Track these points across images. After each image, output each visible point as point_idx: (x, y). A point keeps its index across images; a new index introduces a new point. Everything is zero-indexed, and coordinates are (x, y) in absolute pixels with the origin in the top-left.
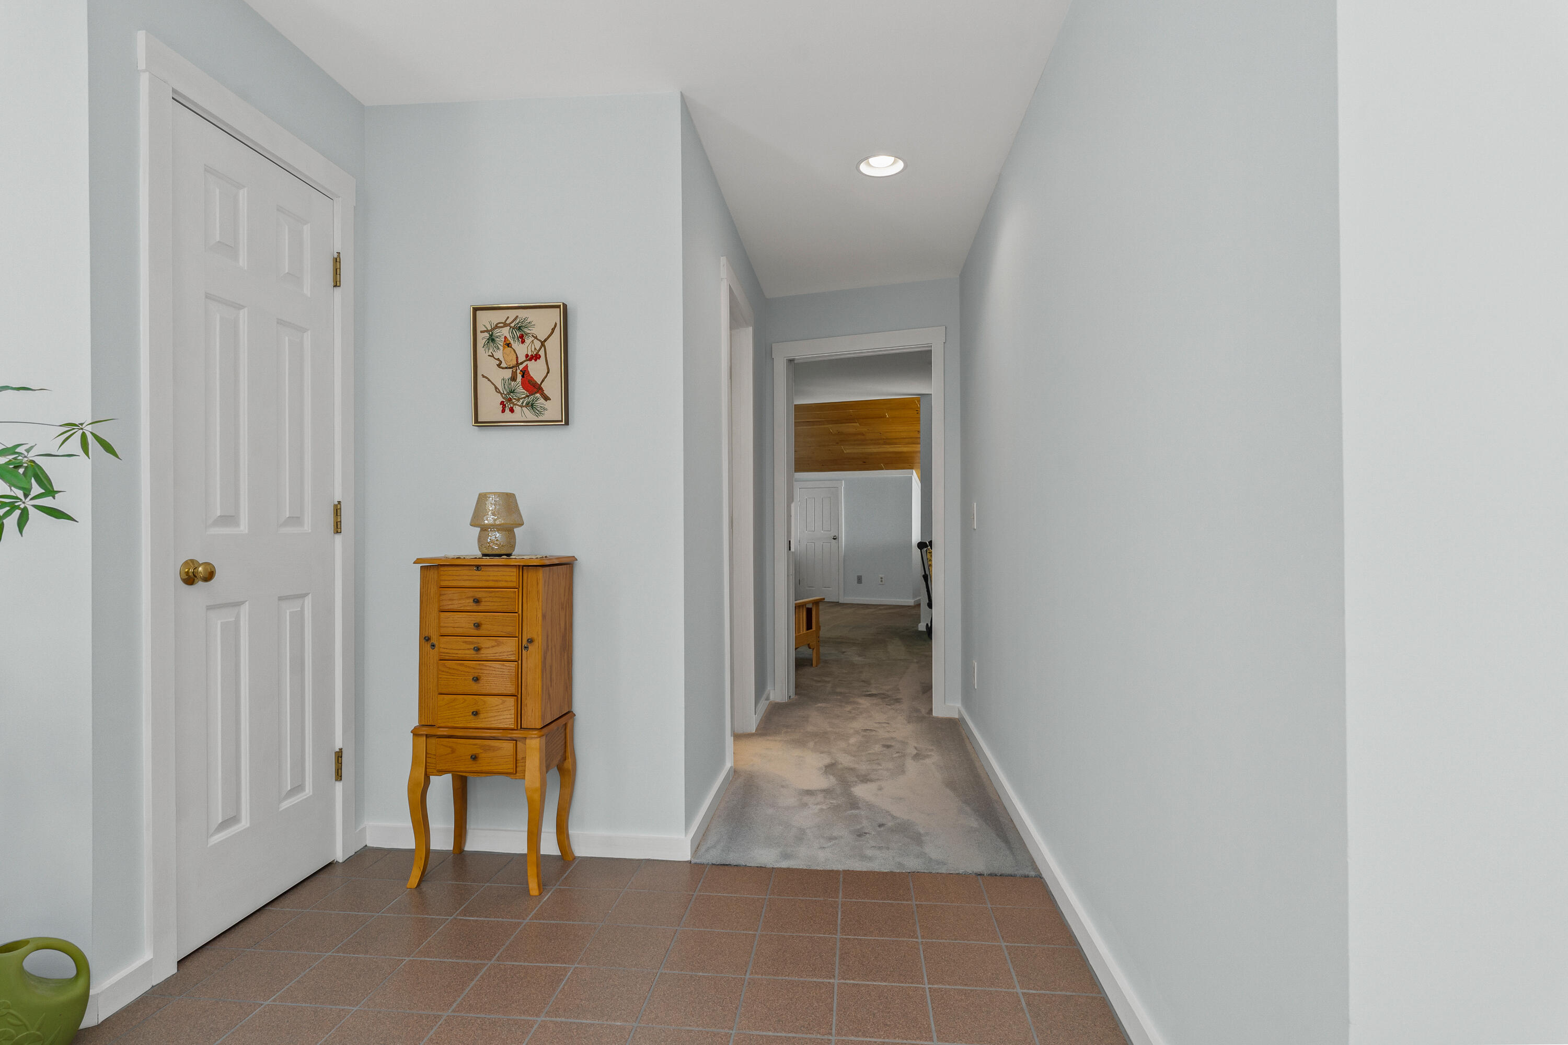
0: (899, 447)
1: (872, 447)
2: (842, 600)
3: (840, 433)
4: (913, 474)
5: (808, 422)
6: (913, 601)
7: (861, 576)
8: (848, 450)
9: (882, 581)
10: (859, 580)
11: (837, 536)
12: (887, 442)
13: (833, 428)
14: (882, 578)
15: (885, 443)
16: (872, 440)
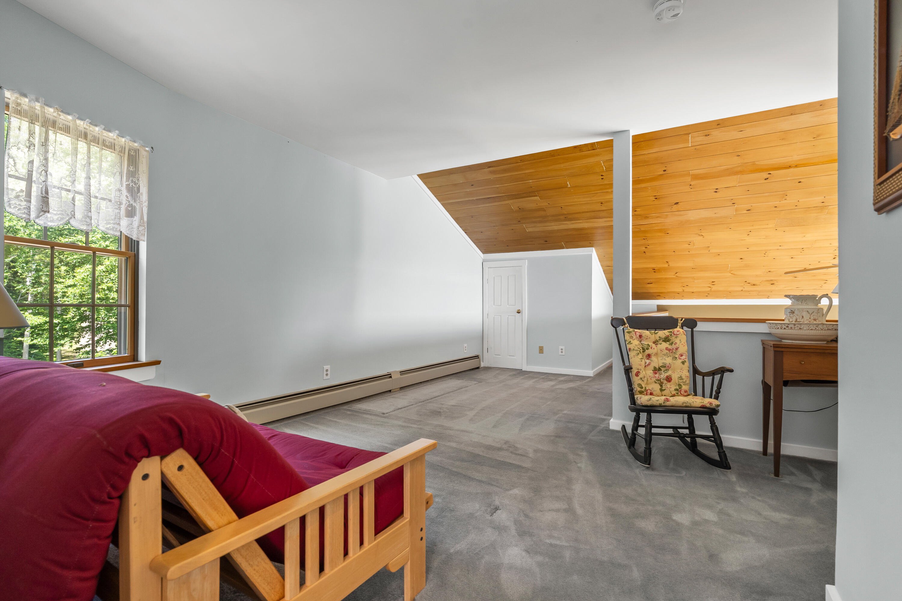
0: (580, 223)
1: (553, 224)
2: (525, 368)
3: (521, 210)
4: (593, 252)
5: (488, 198)
6: (592, 372)
7: (542, 347)
8: (530, 229)
9: (562, 352)
10: (541, 350)
11: (521, 309)
12: (568, 217)
13: (515, 204)
14: (562, 349)
15: (567, 219)
16: (553, 216)
